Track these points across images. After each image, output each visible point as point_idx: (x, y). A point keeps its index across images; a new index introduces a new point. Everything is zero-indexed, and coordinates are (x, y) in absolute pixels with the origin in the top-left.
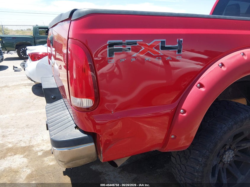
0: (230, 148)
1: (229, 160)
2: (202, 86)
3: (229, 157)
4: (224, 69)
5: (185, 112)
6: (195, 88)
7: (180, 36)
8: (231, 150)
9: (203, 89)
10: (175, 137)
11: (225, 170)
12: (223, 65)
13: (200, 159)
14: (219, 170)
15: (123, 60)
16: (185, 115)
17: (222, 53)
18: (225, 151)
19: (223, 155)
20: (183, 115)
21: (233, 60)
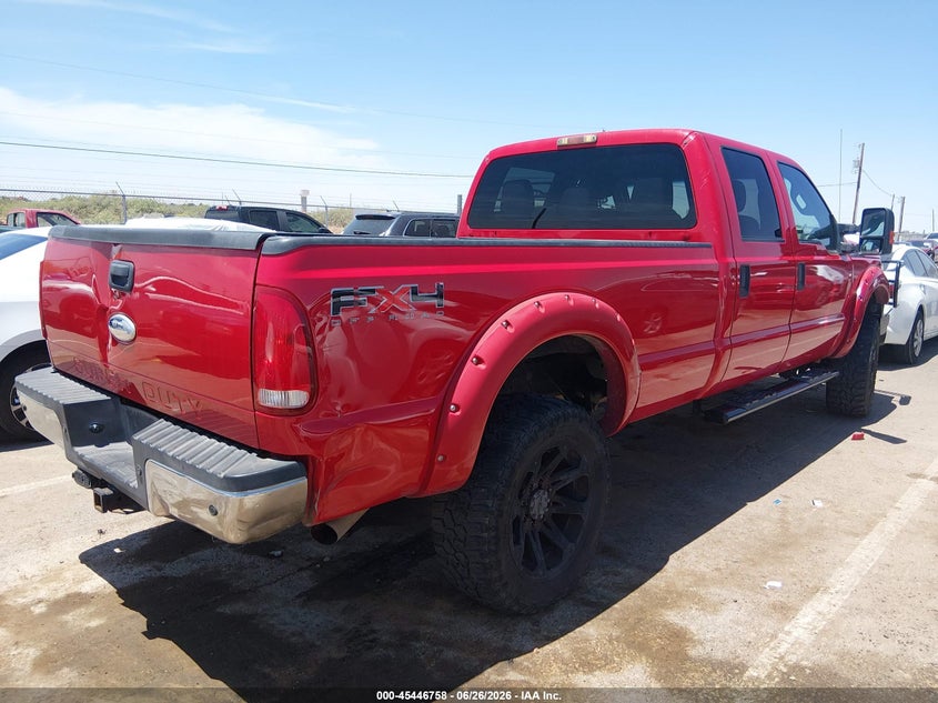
0: (540, 487)
1: (542, 512)
2: (480, 361)
3: (540, 505)
4: (510, 330)
5: (458, 408)
6: (469, 366)
7: (439, 277)
8: (542, 491)
9: (482, 366)
10: (445, 457)
11: (537, 536)
12: (508, 324)
13: (490, 503)
14: (527, 536)
15: (355, 320)
16: (458, 413)
17: (510, 301)
18: (532, 493)
19: (529, 502)
20: (454, 413)
21: (523, 316)
